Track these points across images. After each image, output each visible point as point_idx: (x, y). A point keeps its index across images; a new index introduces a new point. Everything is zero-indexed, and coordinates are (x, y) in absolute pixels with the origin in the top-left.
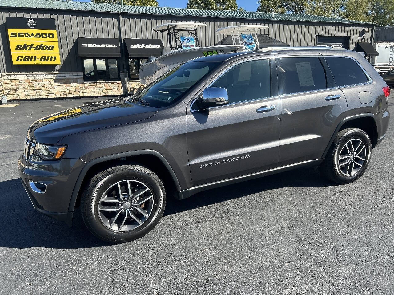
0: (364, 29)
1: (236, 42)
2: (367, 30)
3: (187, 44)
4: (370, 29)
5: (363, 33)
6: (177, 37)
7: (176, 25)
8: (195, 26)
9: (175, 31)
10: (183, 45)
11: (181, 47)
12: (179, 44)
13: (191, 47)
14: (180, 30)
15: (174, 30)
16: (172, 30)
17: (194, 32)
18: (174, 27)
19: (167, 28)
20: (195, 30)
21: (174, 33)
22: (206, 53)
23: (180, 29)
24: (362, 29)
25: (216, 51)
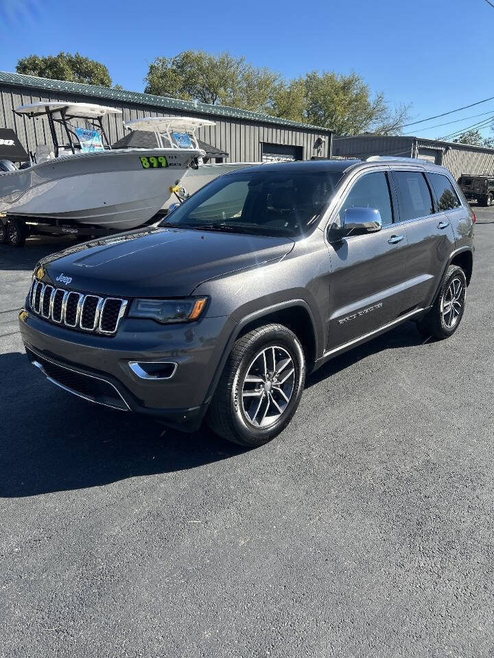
0: (320, 136)
1: (164, 144)
2: (323, 139)
3: (89, 142)
4: (327, 137)
5: (319, 142)
6: (69, 127)
7: (67, 107)
8: (101, 112)
9: (66, 118)
10: (81, 143)
11: (79, 147)
12: (75, 141)
13: (96, 147)
14: (72, 117)
15: (63, 115)
16: (58, 116)
17: (97, 122)
18: (63, 111)
19: (44, 111)
20: (100, 119)
21: (63, 120)
22: (146, 159)
23: (73, 114)
24: (316, 137)
25: (165, 157)
